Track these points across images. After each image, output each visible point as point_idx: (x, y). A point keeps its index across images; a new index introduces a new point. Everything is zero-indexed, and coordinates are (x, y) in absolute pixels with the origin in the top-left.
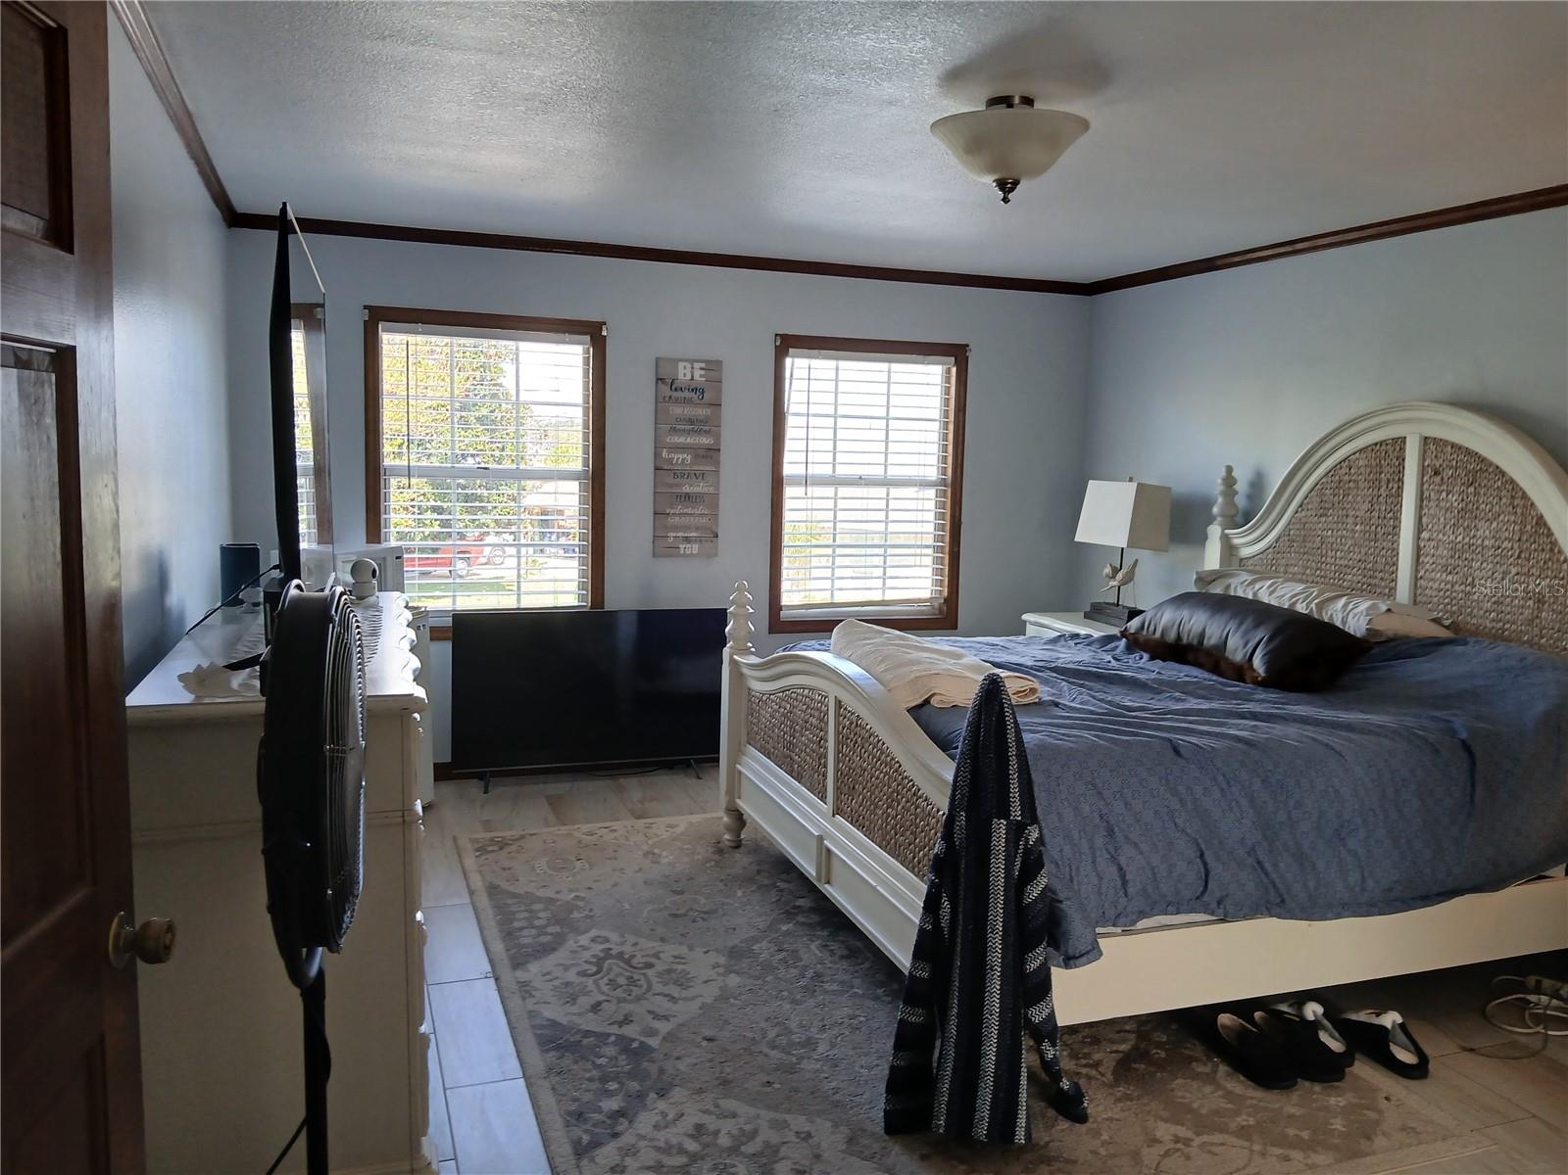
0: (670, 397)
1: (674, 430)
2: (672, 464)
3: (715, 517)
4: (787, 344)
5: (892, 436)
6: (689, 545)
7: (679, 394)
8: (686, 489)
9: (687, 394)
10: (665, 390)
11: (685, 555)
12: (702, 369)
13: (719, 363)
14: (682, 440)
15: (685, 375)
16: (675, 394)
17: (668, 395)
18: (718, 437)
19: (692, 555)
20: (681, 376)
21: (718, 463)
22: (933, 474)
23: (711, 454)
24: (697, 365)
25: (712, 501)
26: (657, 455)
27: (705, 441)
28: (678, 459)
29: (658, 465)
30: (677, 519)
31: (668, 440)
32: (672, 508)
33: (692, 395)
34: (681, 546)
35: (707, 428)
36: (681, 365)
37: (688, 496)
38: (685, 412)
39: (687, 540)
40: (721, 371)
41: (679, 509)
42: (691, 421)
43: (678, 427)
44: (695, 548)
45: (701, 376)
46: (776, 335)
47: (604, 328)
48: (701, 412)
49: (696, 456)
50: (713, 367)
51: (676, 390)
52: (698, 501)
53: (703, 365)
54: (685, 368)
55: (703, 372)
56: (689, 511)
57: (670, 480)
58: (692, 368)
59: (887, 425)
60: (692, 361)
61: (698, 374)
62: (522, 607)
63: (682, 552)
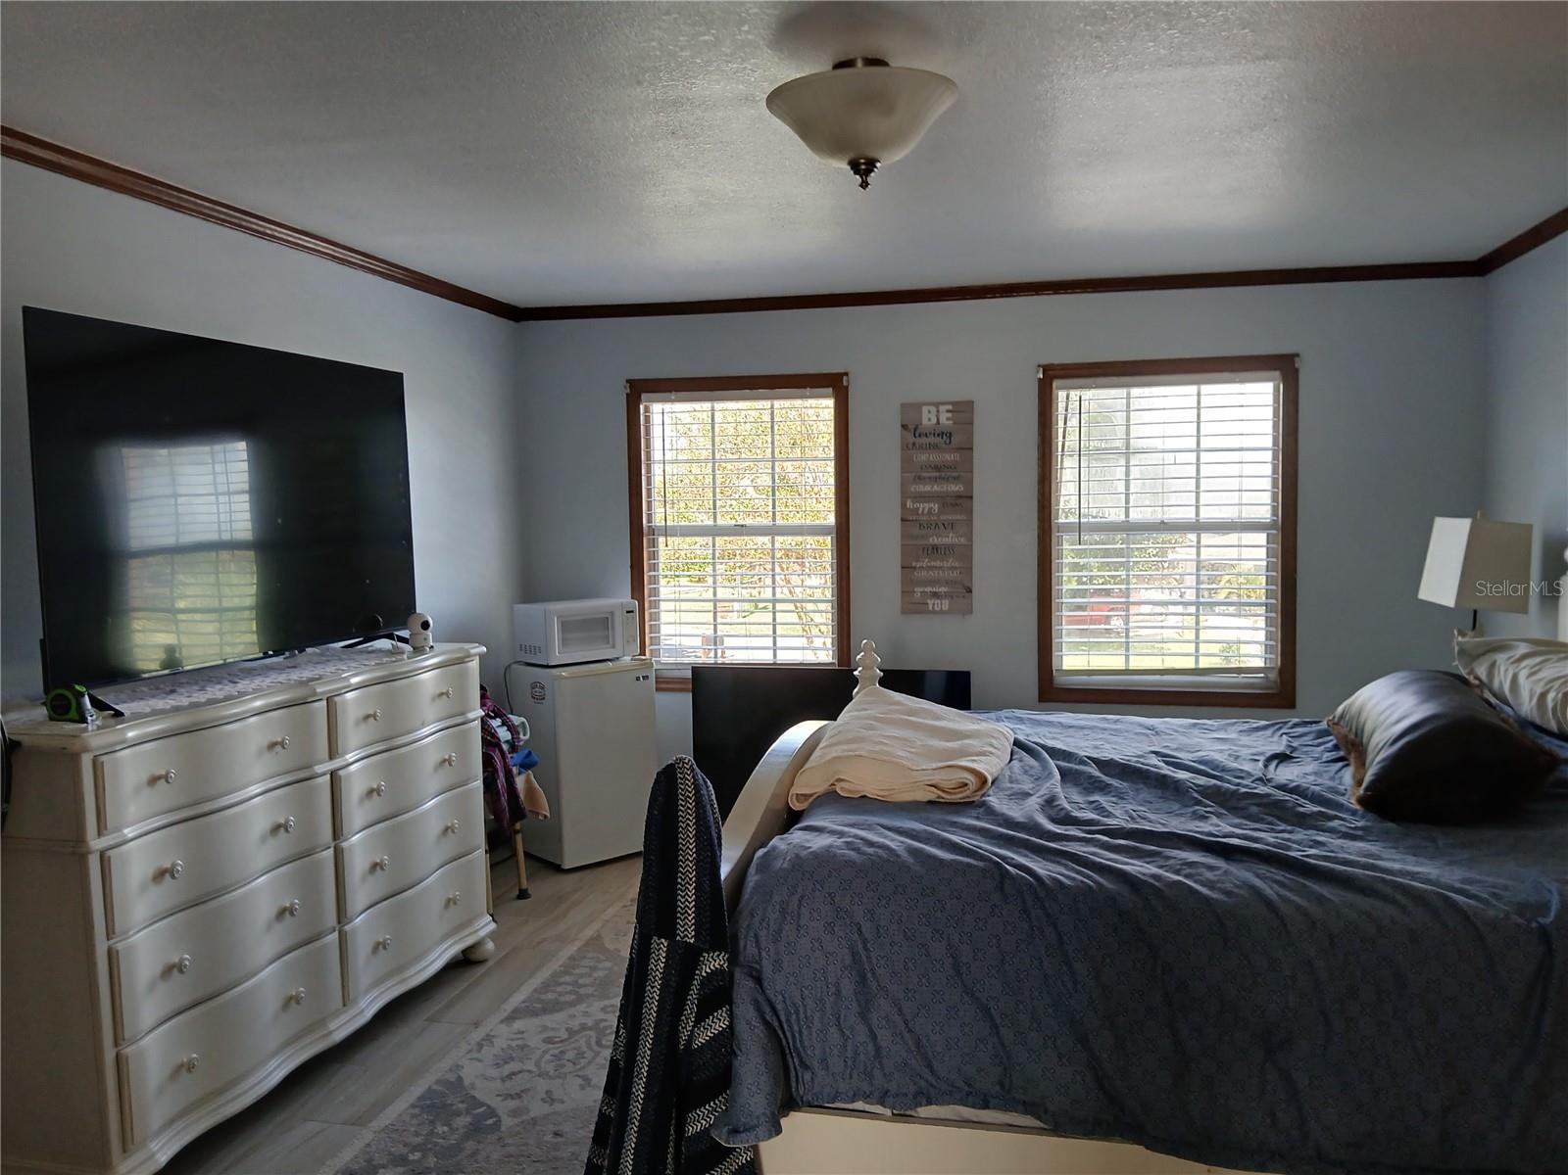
0: (914, 444)
1: (919, 479)
2: (918, 514)
3: (968, 570)
4: (1052, 375)
5: (1205, 470)
6: (939, 601)
7: (924, 440)
8: (935, 540)
9: (932, 440)
10: (911, 439)
11: (934, 612)
12: (948, 411)
13: (970, 404)
14: (928, 488)
15: (929, 419)
16: (919, 441)
17: (912, 442)
18: (969, 483)
19: (942, 612)
20: (925, 421)
21: (970, 512)
22: (1264, 513)
23: (963, 501)
24: (943, 408)
25: (965, 554)
26: (904, 506)
27: (955, 488)
28: (924, 509)
29: (905, 517)
30: (924, 573)
31: (912, 489)
32: (918, 561)
33: (938, 440)
34: (929, 601)
35: (957, 474)
36: (925, 409)
37: (935, 548)
38: (931, 458)
39: (935, 595)
40: (972, 411)
41: (926, 562)
42: (937, 468)
43: (924, 474)
44: (946, 604)
45: (948, 419)
46: (1039, 366)
47: (845, 378)
48: (950, 457)
49: (943, 505)
50: (964, 411)
51: (920, 436)
52: (948, 552)
53: (950, 407)
54: (929, 412)
55: (950, 415)
56: (938, 564)
57: (916, 531)
58: (938, 411)
59: (1198, 459)
60: (937, 405)
61: (943, 419)
62: (779, 662)
63: (931, 608)
